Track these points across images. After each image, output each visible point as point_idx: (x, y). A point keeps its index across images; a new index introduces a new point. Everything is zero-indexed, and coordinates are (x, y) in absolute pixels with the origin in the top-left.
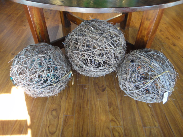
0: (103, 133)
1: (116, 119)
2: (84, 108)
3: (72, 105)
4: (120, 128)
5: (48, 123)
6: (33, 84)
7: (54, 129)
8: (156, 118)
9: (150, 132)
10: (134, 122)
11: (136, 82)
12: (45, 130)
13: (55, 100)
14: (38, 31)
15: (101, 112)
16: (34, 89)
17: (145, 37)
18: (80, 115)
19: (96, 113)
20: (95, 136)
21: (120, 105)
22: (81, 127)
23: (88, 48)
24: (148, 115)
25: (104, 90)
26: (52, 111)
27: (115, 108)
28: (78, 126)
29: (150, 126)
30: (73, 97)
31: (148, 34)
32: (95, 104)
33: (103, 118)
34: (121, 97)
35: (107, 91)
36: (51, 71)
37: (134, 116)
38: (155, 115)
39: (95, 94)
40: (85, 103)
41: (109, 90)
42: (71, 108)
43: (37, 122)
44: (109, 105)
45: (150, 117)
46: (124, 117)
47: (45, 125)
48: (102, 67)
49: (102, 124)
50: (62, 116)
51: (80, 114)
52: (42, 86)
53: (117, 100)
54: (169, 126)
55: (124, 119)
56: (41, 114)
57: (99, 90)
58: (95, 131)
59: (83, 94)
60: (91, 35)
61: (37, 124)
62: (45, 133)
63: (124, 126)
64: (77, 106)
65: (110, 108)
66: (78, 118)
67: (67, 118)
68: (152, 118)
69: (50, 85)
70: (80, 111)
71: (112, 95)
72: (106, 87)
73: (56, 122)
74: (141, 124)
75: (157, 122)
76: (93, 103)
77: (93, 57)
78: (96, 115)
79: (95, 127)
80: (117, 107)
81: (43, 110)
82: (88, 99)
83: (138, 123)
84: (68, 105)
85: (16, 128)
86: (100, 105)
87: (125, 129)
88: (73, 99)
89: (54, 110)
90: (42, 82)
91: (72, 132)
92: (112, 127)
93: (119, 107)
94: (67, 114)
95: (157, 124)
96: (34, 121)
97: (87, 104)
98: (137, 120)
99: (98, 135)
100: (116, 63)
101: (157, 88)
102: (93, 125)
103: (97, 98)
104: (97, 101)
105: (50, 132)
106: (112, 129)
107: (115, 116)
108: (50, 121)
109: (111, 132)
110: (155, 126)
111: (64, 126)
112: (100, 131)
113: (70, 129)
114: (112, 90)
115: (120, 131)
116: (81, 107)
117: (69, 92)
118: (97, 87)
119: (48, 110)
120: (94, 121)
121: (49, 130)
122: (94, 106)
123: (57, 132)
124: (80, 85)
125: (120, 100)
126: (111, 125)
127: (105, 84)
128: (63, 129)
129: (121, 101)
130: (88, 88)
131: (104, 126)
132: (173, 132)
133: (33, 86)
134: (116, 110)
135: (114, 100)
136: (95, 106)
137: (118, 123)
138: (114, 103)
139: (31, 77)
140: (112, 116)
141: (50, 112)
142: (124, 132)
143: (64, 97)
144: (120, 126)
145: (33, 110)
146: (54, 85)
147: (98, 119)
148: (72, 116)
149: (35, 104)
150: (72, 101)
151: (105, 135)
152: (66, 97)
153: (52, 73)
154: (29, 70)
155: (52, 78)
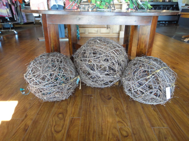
0: (110, 131)
1: (123, 120)
2: (90, 112)
3: (78, 109)
4: (128, 128)
5: (54, 124)
7: (60, 129)
8: (164, 120)
9: (160, 132)
10: (142, 123)
11: (138, 79)
12: (50, 129)
13: (62, 106)
14: (52, 45)
15: (107, 116)
16: (45, 87)
17: (144, 50)
18: (86, 118)
19: (102, 116)
20: (102, 134)
21: (126, 110)
22: (88, 127)
23: (94, 55)
24: (155, 118)
25: (110, 99)
26: (58, 114)
27: (122, 112)
28: (84, 126)
29: (159, 127)
30: (79, 104)
31: (145, 46)
32: (101, 109)
33: (110, 120)
34: (127, 104)
35: (113, 99)
36: (62, 71)
37: (141, 118)
38: (162, 118)
39: (101, 102)
40: (92, 108)
41: (115, 99)
42: (78, 112)
43: (43, 122)
44: (115, 110)
45: (158, 119)
46: (131, 119)
47: (51, 125)
48: (107, 71)
49: (109, 125)
50: (68, 118)
51: (86, 116)
53: (123, 106)
54: (178, 127)
55: (131, 121)
56: (47, 116)
57: (105, 99)
58: (102, 131)
59: (89, 102)
60: (97, 45)
61: (43, 124)
62: (50, 131)
63: (132, 127)
64: (83, 110)
65: (116, 112)
66: (84, 120)
67: (73, 119)
68: (160, 120)
70: (87, 114)
71: (118, 102)
72: (112, 96)
73: (62, 123)
74: (149, 125)
75: (165, 123)
76: (99, 108)
77: (99, 62)
78: (102, 117)
79: (102, 127)
80: (123, 111)
81: (49, 113)
82: (94, 105)
83: (145, 124)
84: (74, 110)
85: (21, 127)
86: (106, 110)
87: (133, 129)
88: (79, 105)
89: (60, 113)
90: (53, 80)
91: (78, 131)
92: (120, 128)
93: (126, 111)
94: (73, 117)
95: (165, 125)
96: (40, 122)
97: (93, 109)
98: (144, 121)
99: (105, 133)
100: (120, 70)
101: (158, 83)
102: (100, 125)
103: (103, 104)
104: (103, 107)
105: (55, 131)
106: (119, 129)
107: (122, 118)
108: (55, 122)
109: (119, 131)
110: (164, 127)
111: (70, 126)
112: (107, 130)
113: (76, 128)
114: (117, 99)
115: (128, 130)
116: (88, 111)
117: (76, 100)
118: (103, 96)
119: (54, 114)
120: (100, 122)
121: (54, 129)
122: (100, 111)
123: (63, 131)
124: (86, 95)
125: (125, 106)
126: (119, 126)
127: (110, 94)
128: (69, 128)
129: (127, 106)
130: (94, 97)
131: (111, 126)
132: (183, 132)
133: (44, 84)
134: (123, 114)
135: (120, 106)
136: (102, 110)
137: (125, 124)
138: (120, 108)
139: (44, 75)
140: (119, 118)
141: (56, 115)
142: (132, 131)
143: (70, 104)
144: (128, 126)
145: (39, 113)
146: (63, 85)
147: (104, 121)
148: (78, 118)
149: (42, 109)
150: (79, 107)
151: (112, 133)
152: (73, 104)
153: (63, 73)
154: (43, 69)
155: (62, 77)
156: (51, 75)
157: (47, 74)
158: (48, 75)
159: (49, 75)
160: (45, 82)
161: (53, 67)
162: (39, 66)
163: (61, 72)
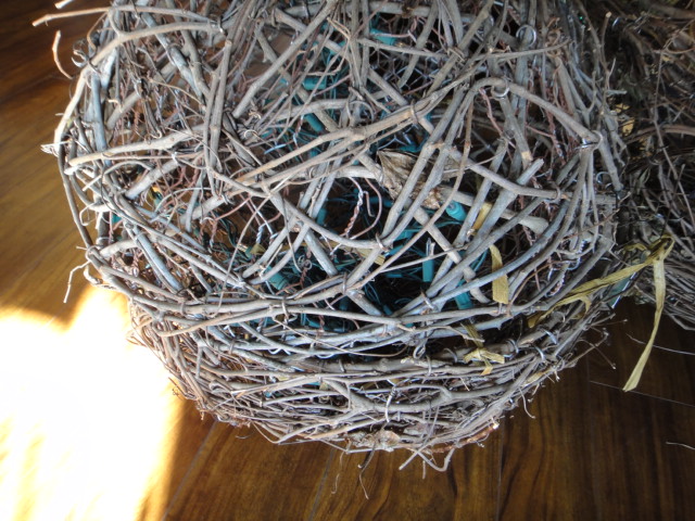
6: (239, 284)
16: (243, 351)
52: (338, 342)
69: (435, 349)
90: (353, 287)
133: (240, 314)
139: (239, 187)
146: (478, 355)
153: (515, 207)
154: (239, 91)
155: (484, 267)
156: (341, 209)
157: (285, 179)
158: (293, 194)
159: (315, 198)
160: (245, 298)
161: (388, 91)
162: (188, 48)
163: (491, 178)
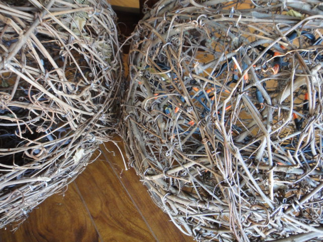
100: (95, 101)
